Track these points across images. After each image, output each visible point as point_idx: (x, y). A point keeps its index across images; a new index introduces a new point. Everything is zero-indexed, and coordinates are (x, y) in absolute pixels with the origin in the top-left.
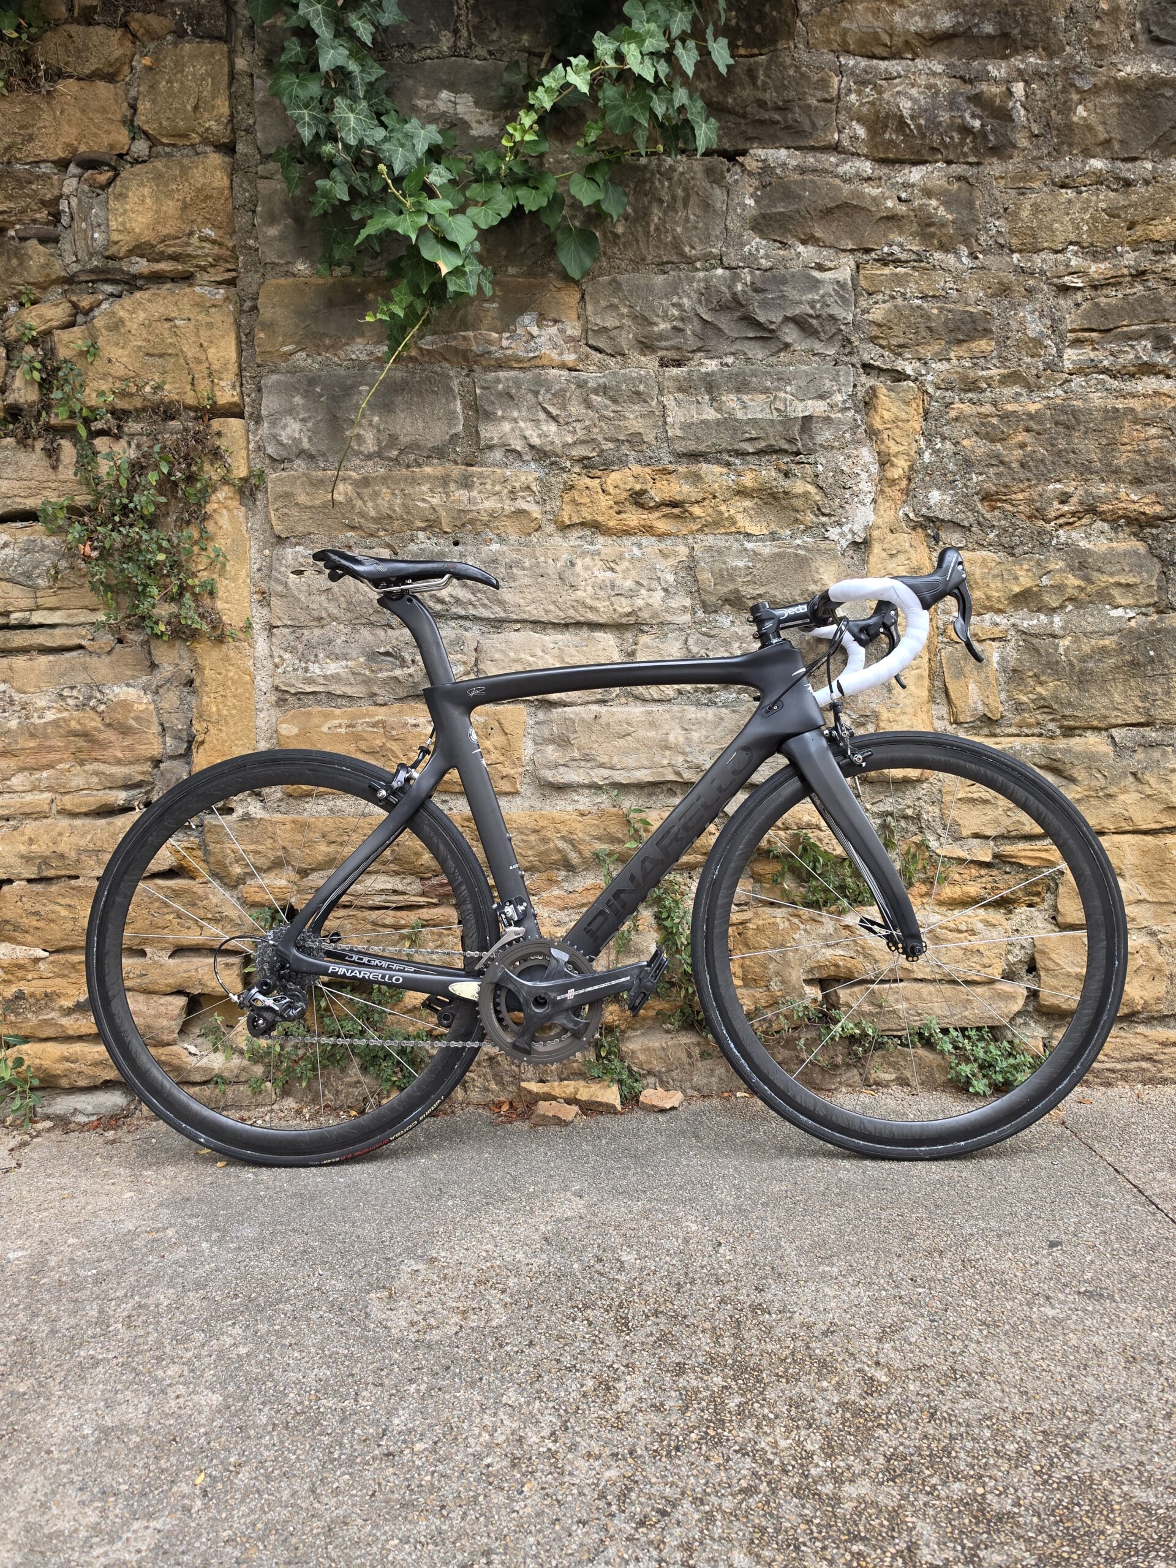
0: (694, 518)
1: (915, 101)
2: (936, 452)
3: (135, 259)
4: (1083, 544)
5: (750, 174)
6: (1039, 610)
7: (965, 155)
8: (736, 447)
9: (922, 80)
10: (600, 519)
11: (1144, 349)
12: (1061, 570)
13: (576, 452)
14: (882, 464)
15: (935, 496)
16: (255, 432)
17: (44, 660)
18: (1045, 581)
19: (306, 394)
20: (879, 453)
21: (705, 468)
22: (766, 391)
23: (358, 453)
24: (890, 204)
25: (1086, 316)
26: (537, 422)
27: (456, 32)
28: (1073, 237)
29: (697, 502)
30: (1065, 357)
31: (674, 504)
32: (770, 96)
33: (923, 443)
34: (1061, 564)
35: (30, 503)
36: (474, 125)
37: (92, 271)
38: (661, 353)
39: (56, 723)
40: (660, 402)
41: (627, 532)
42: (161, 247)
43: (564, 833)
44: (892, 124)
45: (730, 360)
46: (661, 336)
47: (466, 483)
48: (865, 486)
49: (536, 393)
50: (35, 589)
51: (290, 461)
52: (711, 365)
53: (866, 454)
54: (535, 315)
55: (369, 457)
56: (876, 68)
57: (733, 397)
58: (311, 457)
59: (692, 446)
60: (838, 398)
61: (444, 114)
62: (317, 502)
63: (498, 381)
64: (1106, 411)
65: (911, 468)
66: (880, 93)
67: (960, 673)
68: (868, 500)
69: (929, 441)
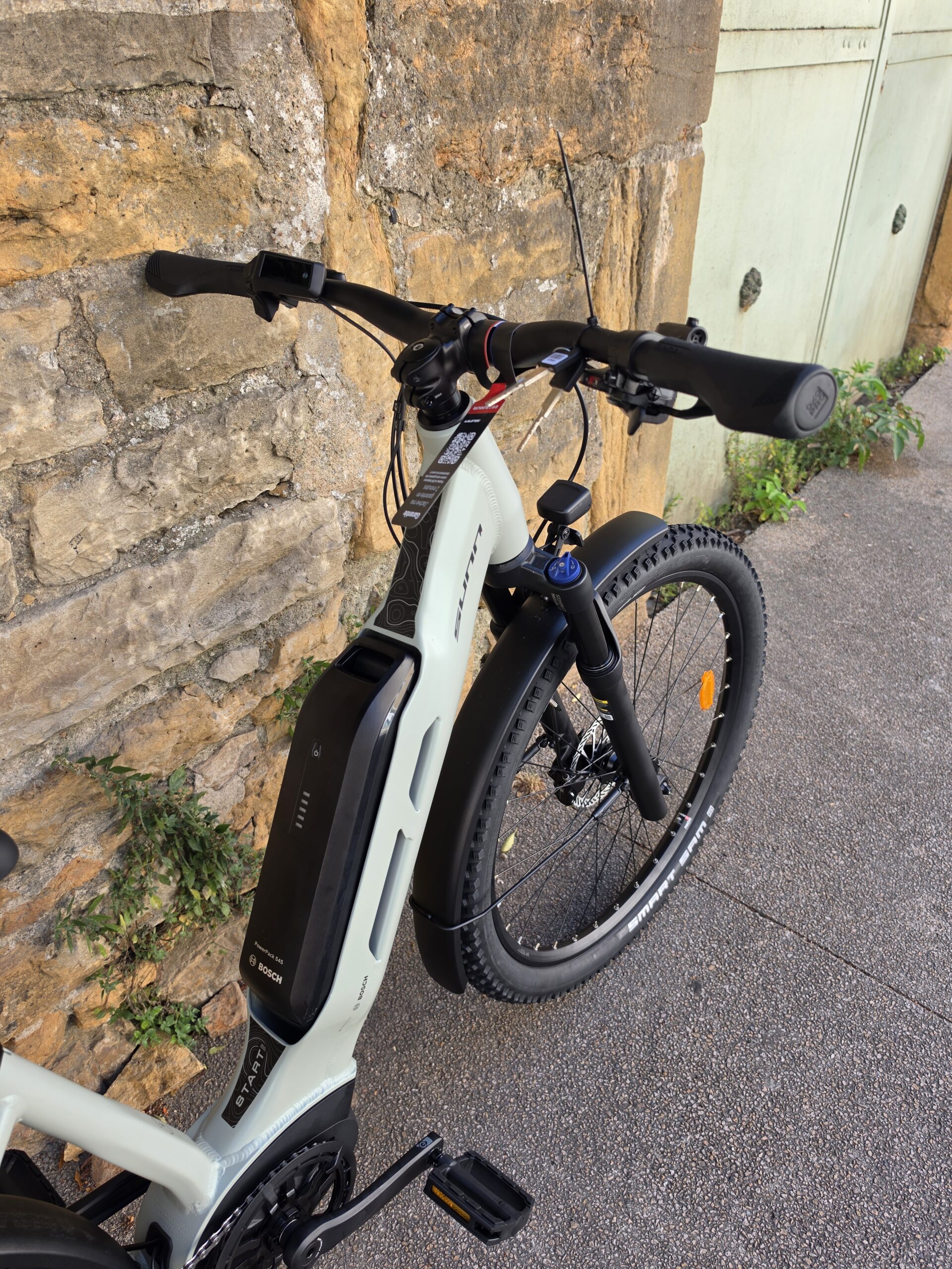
2: (389, 78)
4: (520, 204)
8: (109, 78)
12: (506, 245)
14: (329, 106)
15: (391, 154)
20: (321, 83)
29: (64, 205)
31: (20, 216)
33: (373, 65)
34: (506, 235)
48: (313, 146)
68: (318, 171)
69: (379, 59)
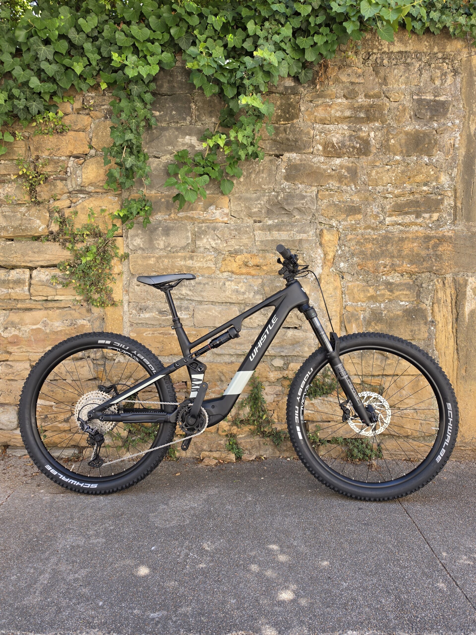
0: (264, 270)
1: (338, 139)
2: (342, 251)
3: (90, 187)
4: (391, 280)
5: (284, 162)
6: (376, 302)
7: (354, 155)
9: (340, 132)
10: (234, 270)
11: (412, 217)
12: (383, 289)
13: (227, 249)
14: (325, 255)
15: (342, 265)
16: (126, 241)
17: (58, 311)
18: (378, 293)
19: (142, 230)
20: (323, 250)
21: (267, 254)
22: (288, 231)
23: (158, 248)
24: (329, 171)
25: (393, 206)
26: (214, 240)
27: (191, 117)
28: (389, 182)
30: (386, 220)
31: (258, 266)
32: (291, 137)
33: (338, 248)
34: (383, 287)
35: (55, 262)
36: (197, 146)
37: (76, 191)
38: (254, 219)
39: (61, 331)
40: (254, 234)
41: (242, 274)
42: (98, 184)
43: (220, 370)
44: (330, 145)
45: (276, 221)
46: (254, 213)
47: (191, 258)
48: (319, 261)
49: (214, 231)
50: (56, 289)
51: (137, 251)
52: (270, 222)
53: (320, 251)
54: (215, 206)
55: (161, 249)
56: (325, 128)
57: (276, 232)
58: (143, 250)
59: (263, 248)
60: (311, 233)
61: (187, 143)
62: (145, 264)
63: (202, 227)
64: (399, 238)
65: (334, 256)
66: (326, 136)
67: (349, 322)
68: (320, 265)
69: (340, 247)
